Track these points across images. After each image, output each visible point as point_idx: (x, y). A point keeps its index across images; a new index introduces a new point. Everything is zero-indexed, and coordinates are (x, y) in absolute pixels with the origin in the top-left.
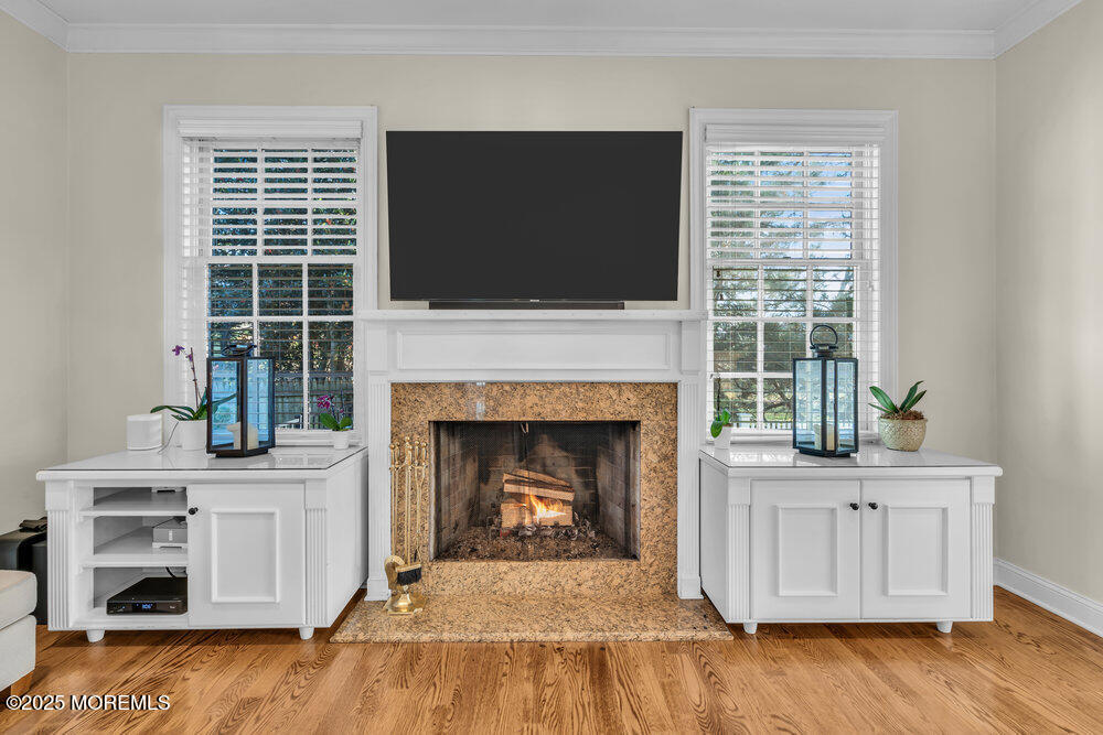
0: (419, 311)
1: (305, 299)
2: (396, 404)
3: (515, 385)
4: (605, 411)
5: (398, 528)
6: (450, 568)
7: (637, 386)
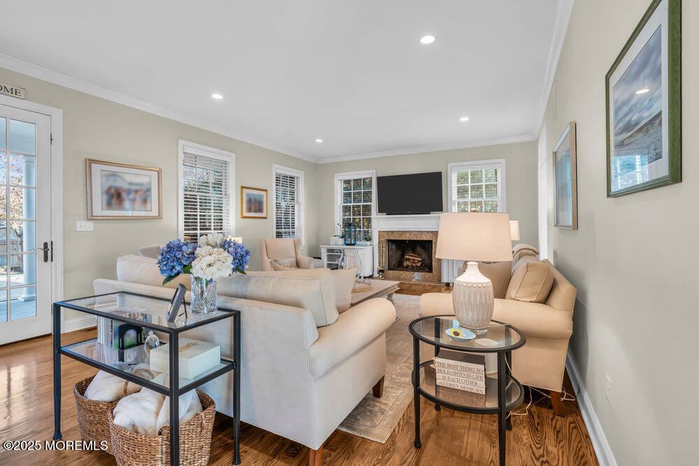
0: (384, 216)
1: (361, 213)
2: (379, 236)
3: (404, 232)
4: (424, 238)
5: (380, 263)
6: (391, 272)
7: (431, 232)
